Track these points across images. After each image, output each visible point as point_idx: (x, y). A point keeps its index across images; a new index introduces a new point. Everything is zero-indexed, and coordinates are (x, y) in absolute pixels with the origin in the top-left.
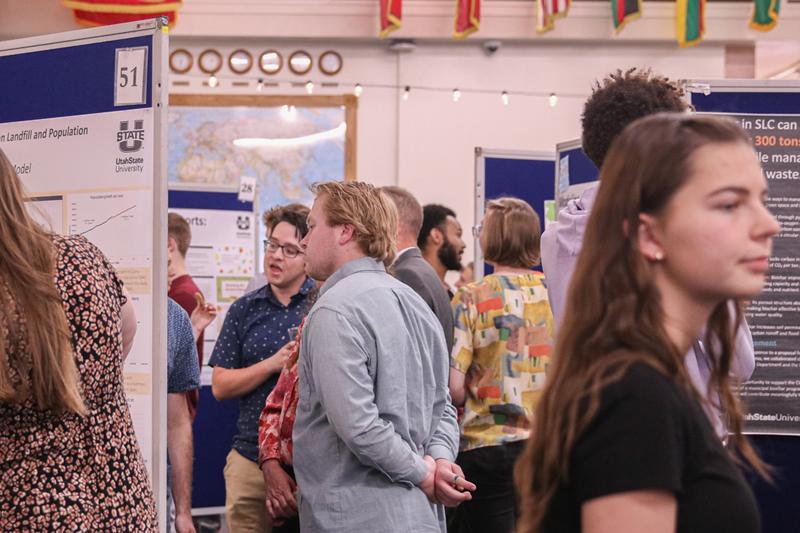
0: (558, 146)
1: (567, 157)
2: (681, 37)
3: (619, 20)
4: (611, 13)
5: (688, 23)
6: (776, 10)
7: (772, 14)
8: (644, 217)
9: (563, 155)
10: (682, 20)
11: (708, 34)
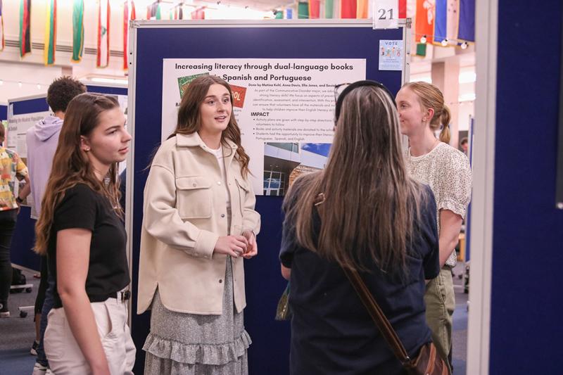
0: (9, 101)
1: (12, 105)
2: (46, 62)
3: (23, 54)
4: (19, 51)
5: (49, 58)
6: (81, 56)
7: (79, 57)
8: (82, 136)
9: (10, 104)
10: (47, 56)
11: (57, 62)
